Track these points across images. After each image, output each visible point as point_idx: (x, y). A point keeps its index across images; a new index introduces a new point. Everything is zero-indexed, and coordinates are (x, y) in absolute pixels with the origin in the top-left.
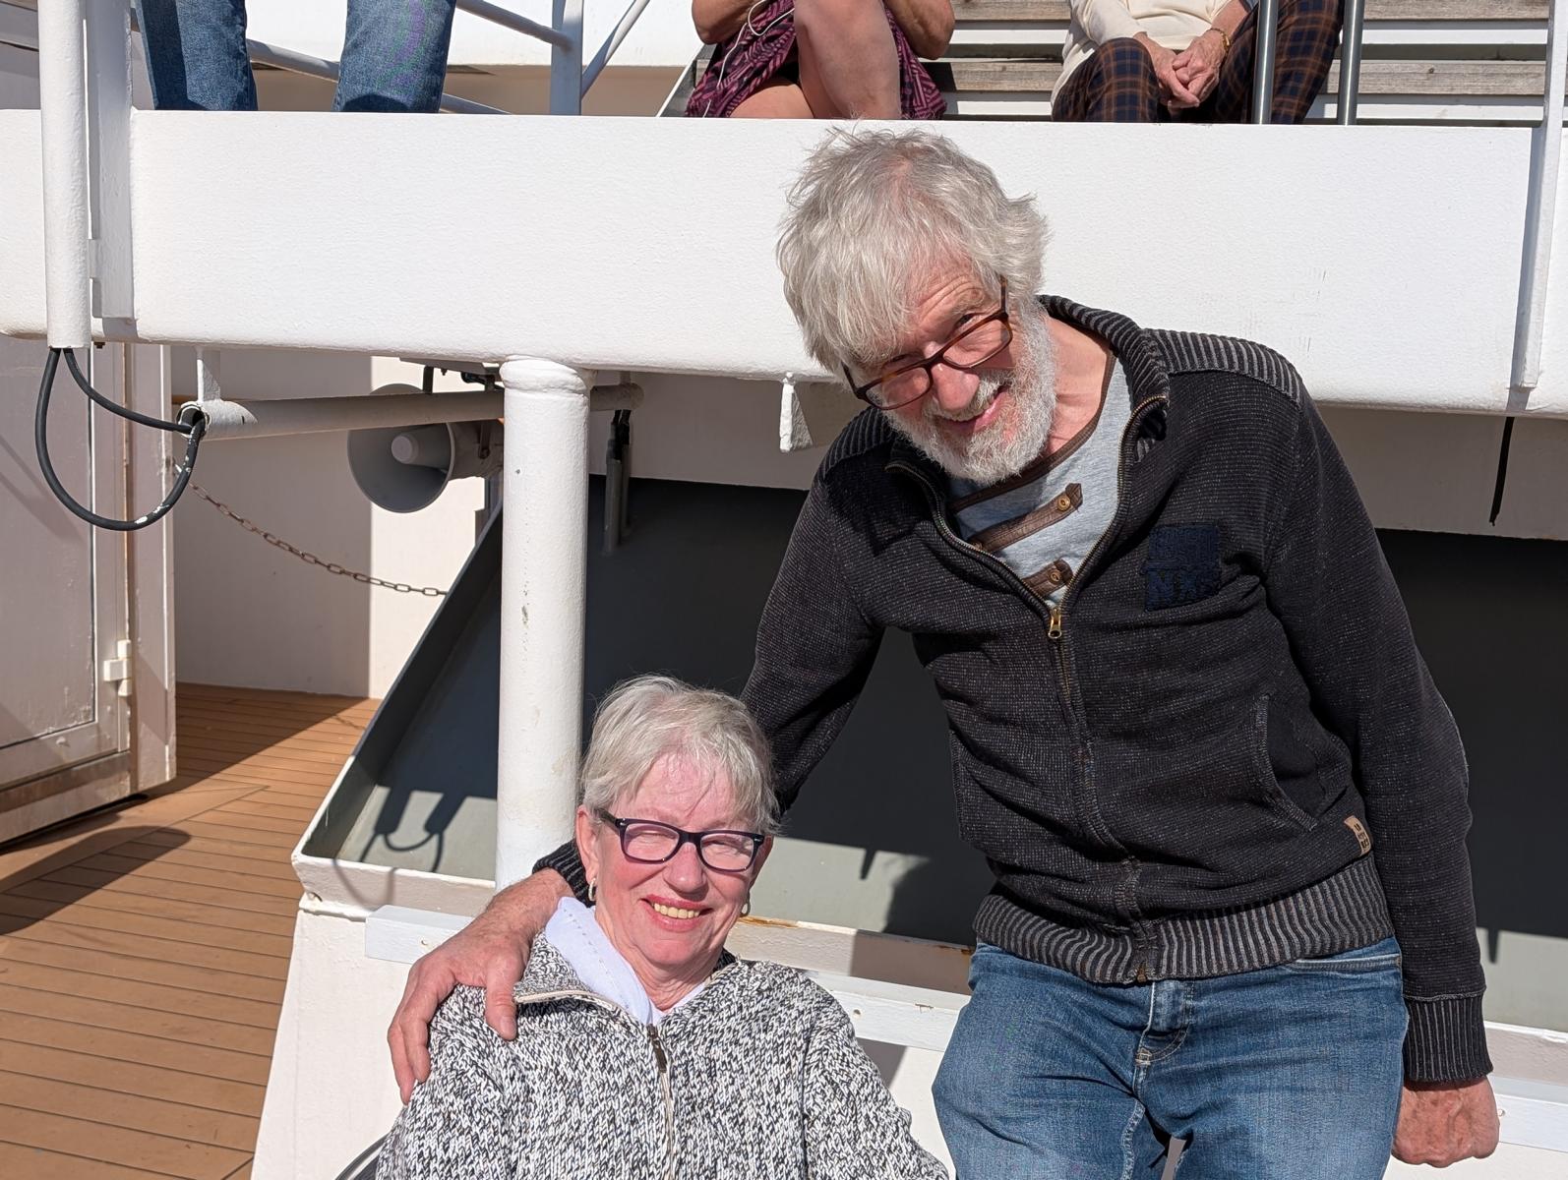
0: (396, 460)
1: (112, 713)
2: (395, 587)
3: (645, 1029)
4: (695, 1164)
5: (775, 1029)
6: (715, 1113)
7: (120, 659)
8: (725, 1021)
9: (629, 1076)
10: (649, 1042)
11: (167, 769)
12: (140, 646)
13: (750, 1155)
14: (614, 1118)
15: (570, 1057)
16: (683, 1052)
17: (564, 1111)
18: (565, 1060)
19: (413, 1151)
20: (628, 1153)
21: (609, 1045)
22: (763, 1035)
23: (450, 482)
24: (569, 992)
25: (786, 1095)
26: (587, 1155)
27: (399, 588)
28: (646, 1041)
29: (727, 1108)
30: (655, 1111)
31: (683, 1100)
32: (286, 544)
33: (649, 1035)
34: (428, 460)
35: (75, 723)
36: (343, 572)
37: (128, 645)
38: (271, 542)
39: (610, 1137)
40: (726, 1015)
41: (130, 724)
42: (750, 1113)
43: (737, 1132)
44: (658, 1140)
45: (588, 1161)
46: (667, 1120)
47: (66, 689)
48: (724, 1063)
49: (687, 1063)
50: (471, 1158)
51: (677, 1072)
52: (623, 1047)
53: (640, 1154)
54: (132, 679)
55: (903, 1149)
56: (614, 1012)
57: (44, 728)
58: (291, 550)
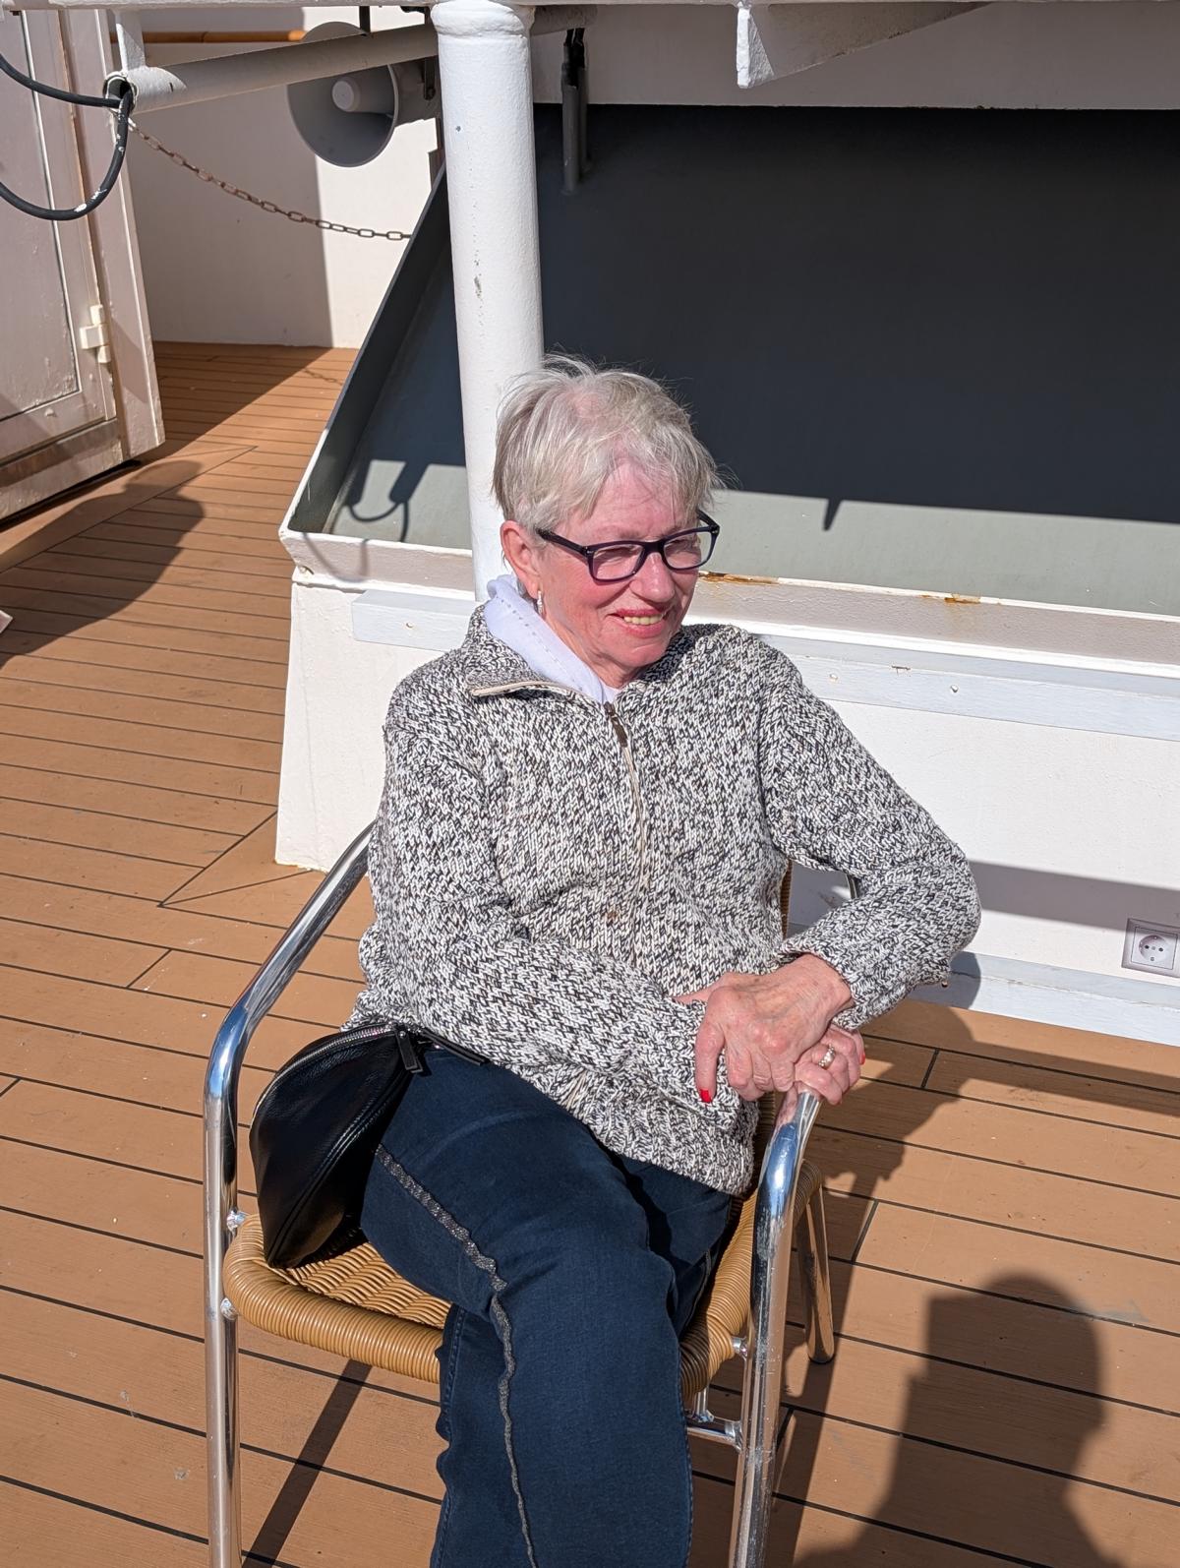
0: (339, 109)
1: (94, 380)
2: (359, 233)
3: (602, 707)
4: (664, 828)
5: (725, 692)
6: (678, 778)
7: (95, 326)
8: (678, 691)
9: (593, 753)
10: (607, 719)
11: (156, 435)
12: (113, 310)
13: (716, 813)
14: (583, 795)
15: (538, 738)
16: (642, 725)
17: (534, 791)
18: (533, 741)
19: (401, 841)
20: (600, 826)
21: (572, 726)
22: (715, 700)
23: (397, 129)
24: (523, 683)
25: (743, 756)
26: (561, 831)
27: (363, 233)
28: (604, 719)
29: (689, 773)
30: (621, 783)
31: (646, 771)
32: (244, 193)
33: (606, 713)
34: (372, 105)
35: (60, 394)
36: (304, 220)
37: (100, 310)
38: (228, 192)
39: (581, 812)
40: (678, 686)
41: (114, 391)
42: (711, 775)
43: (701, 793)
44: (627, 809)
45: (562, 837)
46: (633, 791)
47: (47, 360)
48: (681, 731)
49: (646, 734)
50: (456, 839)
51: (637, 745)
52: (584, 726)
53: (611, 825)
54: (109, 344)
55: (880, 785)
56: (569, 696)
57: (31, 401)
58: (250, 198)
